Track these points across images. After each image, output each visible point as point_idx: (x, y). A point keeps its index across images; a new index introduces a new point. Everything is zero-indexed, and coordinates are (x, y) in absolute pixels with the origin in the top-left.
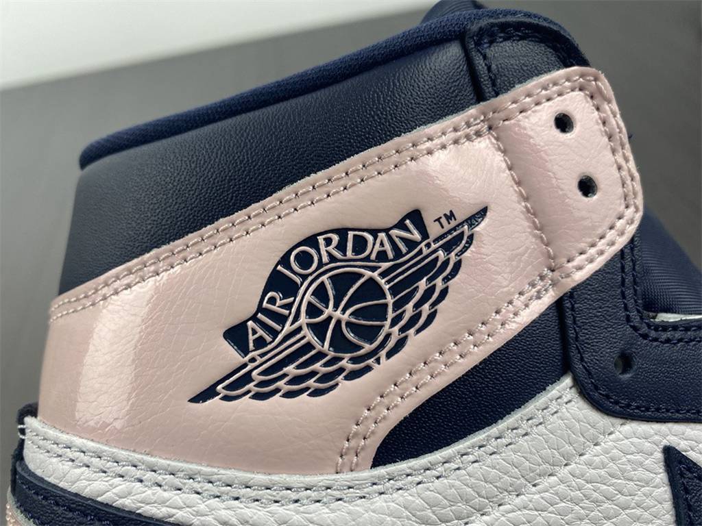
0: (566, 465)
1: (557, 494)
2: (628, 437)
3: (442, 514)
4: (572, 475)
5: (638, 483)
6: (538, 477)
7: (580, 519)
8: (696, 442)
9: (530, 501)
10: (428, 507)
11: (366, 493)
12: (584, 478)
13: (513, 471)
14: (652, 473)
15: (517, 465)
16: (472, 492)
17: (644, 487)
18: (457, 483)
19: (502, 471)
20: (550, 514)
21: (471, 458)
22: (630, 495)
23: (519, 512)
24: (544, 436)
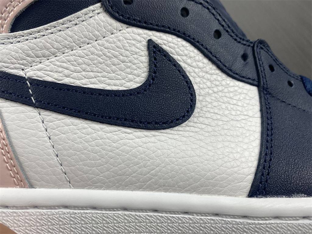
0: (96, 40)
1: (89, 51)
2: (129, 33)
3: (36, 53)
4: (98, 45)
5: (131, 52)
6: (81, 44)
7: (100, 64)
8: (167, 41)
9: (77, 53)
10: (30, 50)
11: (4, 42)
12: (104, 46)
13: (69, 39)
14: (140, 50)
15: (71, 37)
16: (50, 46)
17: (134, 54)
18: (43, 41)
19: (64, 38)
20: (86, 59)
21: (50, 31)
22: (126, 57)
23: (71, 57)
24: (85, 26)
